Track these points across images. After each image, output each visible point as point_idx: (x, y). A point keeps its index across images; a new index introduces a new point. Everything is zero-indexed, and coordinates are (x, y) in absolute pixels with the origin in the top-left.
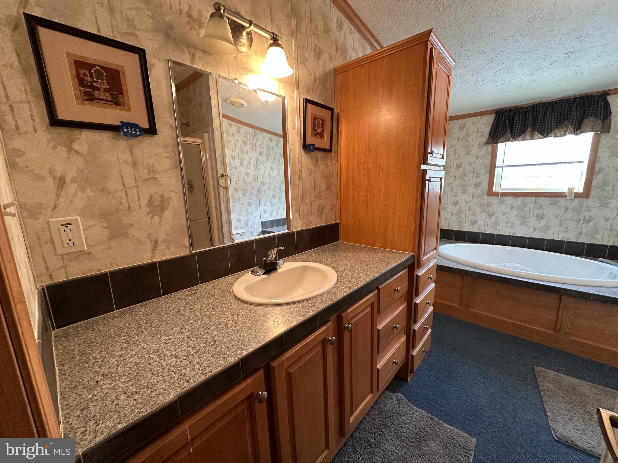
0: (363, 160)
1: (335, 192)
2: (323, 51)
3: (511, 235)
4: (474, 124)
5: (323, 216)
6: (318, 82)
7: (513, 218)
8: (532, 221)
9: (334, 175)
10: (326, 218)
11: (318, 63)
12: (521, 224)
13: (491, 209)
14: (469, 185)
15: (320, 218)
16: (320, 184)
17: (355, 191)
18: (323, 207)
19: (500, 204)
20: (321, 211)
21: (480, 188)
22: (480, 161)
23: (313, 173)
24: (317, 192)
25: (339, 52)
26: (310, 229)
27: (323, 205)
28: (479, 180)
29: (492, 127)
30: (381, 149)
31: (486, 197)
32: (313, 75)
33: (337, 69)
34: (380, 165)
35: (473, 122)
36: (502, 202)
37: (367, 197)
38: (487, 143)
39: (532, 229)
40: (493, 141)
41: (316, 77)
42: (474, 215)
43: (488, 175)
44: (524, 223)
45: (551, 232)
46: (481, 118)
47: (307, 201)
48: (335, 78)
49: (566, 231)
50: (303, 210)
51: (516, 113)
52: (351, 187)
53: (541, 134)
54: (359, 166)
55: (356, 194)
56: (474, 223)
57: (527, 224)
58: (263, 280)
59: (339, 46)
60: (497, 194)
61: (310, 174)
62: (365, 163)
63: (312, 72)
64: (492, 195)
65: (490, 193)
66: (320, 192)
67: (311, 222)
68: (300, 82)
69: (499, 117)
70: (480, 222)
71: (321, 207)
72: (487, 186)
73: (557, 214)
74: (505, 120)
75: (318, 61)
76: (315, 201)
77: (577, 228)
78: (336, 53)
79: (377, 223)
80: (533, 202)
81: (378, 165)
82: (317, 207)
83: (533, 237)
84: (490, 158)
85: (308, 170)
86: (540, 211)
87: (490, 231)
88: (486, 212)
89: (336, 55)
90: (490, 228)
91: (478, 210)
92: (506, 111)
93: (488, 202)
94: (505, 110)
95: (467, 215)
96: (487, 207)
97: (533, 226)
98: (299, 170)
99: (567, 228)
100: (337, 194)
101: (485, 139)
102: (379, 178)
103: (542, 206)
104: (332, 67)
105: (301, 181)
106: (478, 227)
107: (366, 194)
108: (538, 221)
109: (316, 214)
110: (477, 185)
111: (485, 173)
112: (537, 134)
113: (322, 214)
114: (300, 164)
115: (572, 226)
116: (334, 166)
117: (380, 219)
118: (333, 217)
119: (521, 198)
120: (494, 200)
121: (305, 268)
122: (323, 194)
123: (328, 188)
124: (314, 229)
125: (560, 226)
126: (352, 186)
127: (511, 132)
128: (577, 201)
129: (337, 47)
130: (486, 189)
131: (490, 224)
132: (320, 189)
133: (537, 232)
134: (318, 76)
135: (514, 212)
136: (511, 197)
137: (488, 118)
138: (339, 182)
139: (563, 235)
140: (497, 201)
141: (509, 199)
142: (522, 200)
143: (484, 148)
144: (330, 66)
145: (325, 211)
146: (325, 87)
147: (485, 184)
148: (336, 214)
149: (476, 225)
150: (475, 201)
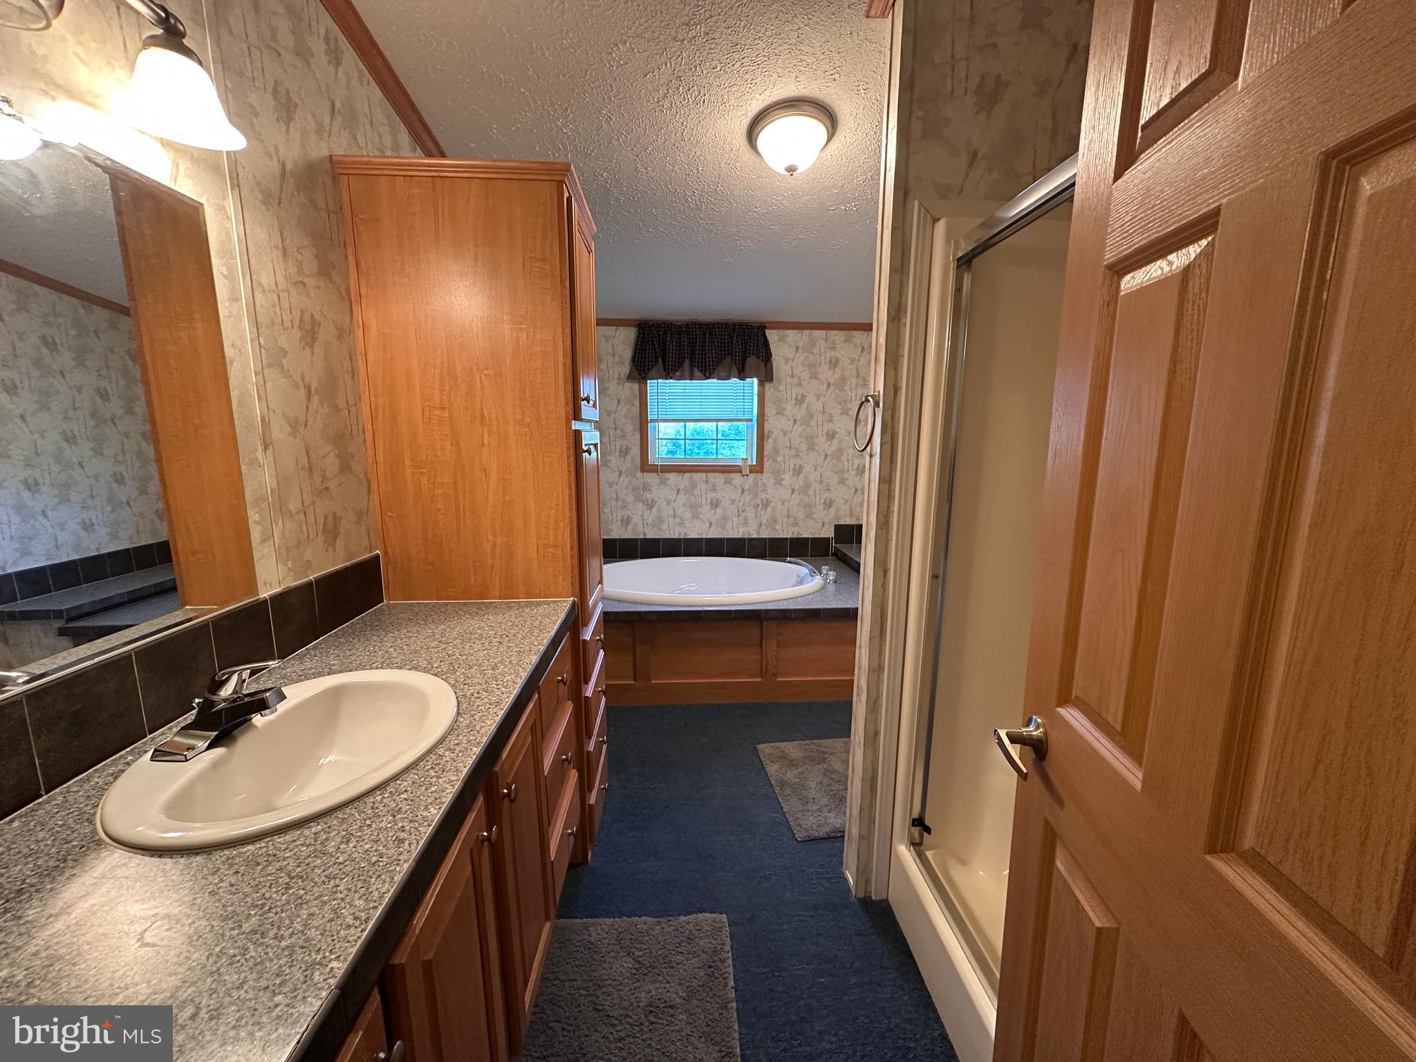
0: (437, 400)
1: (362, 476)
2: (298, 102)
3: (682, 537)
4: (607, 338)
5: (340, 544)
6: (291, 184)
7: (682, 509)
8: (707, 513)
9: (355, 433)
10: (346, 547)
11: (288, 130)
12: (693, 518)
13: (648, 495)
14: (610, 453)
15: (331, 549)
16: (323, 458)
17: (422, 473)
18: (337, 519)
19: (662, 486)
20: (331, 532)
21: (629, 458)
22: (623, 409)
23: (301, 429)
24: (317, 479)
25: (339, 119)
26: (310, 584)
27: (335, 514)
28: (625, 443)
29: (636, 349)
30: (481, 378)
31: (639, 475)
32: (275, 159)
33: (340, 162)
34: (482, 416)
35: (605, 337)
36: (663, 482)
37: (455, 489)
38: (630, 378)
39: (707, 525)
40: (640, 374)
41: (284, 166)
42: (625, 507)
43: (638, 435)
44: (696, 516)
45: (729, 526)
46: (616, 330)
47: (293, 506)
48: (334, 182)
49: (746, 523)
50: (283, 533)
51: (665, 333)
52: (408, 462)
53: (701, 371)
54: (427, 414)
55: (425, 480)
56: (626, 522)
57: (701, 516)
58: (215, 765)
59: (338, 105)
60: (654, 469)
61: (294, 433)
62: (443, 408)
63: (272, 150)
64: (648, 471)
65: (646, 467)
66: (325, 479)
67: (309, 565)
68: (241, 171)
69: (644, 334)
70: (636, 519)
71: (330, 518)
72: (639, 453)
73: (733, 498)
74: (653, 341)
75: (288, 124)
76: (313, 504)
77: (756, 517)
78: (332, 120)
79: (488, 547)
80: (703, 481)
81: (478, 414)
82: (321, 521)
83: (709, 536)
84: (637, 403)
85: (287, 418)
86: (713, 495)
87: (651, 534)
88: (643, 501)
89: (331, 124)
90: (652, 529)
91: (631, 498)
92: (653, 325)
93: (644, 483)
94: (651, 323)
95: (614, 509)
96: (644, 492)
97: (708, 519)
98: (263, 419)
99: (746, 518)
100: (369, 481)
101: (626, 369)
102: (483, 445)
103: (715, 486)
104: (326, 153)
105: (269, 452)
106: (634, 529)
107: (451, 481)
108: (713, 511)
109: (320, 539)
110: (625, 452)
111: (634, 430)
112: (697, 373)
113: (335, 538)
114: (264, 403)
115: (750, 514)
116: (353, 410)
117: (494, 535)
118: (366, 543)
119: (688, 475)
120: (651, 478)
121: (337, 693)
122: (331, 484)
123: (345, 468)
124: (319, 581)
125: (739, 515)
126: (412, 460)
127: (664, 363)
128: (752, 476)
129: (333, 104)
130: (638, 459)
131: (650, 522)
132: (324, 471)
133: (714, 527)
134: (289, 166)
135: (682, 498)
136: (675, 474)
137: (626, 332)
138: (370, 452)
139: (743, 530)
140: (657, 481)
141: (672, 477)
142: (690, 477)
143: (628, 385)
144: (319, 150)
145: (342, 530)
146: (312, 201)
147: (636, 450)
148: (371, 534)
149: (630, 527)
150: (624, 481)
